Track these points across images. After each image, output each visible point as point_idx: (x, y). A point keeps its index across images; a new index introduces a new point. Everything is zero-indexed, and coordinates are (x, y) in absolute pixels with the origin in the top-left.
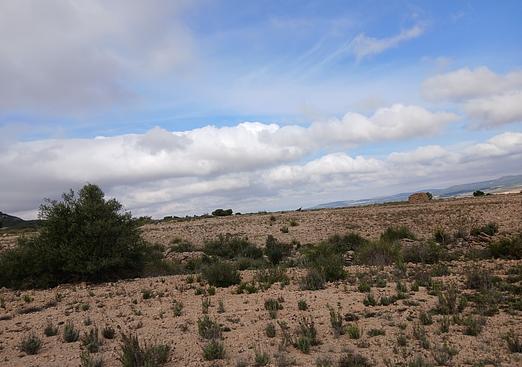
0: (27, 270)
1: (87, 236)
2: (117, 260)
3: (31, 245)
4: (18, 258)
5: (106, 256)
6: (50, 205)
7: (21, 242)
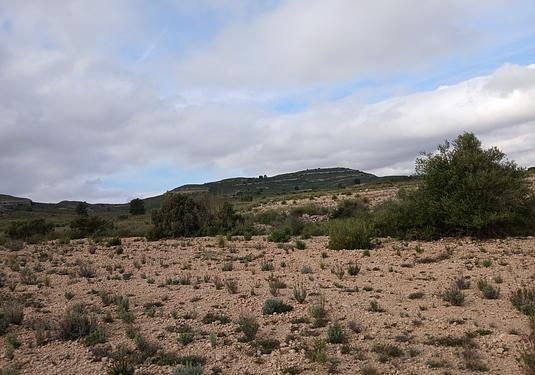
0: (410, 221)
1: (470, 189)
2: (506, 215)
3: (411, 198)
4: (401, 210)
5: (492, 210)
6: (425, 158)
7: (401, 195)
